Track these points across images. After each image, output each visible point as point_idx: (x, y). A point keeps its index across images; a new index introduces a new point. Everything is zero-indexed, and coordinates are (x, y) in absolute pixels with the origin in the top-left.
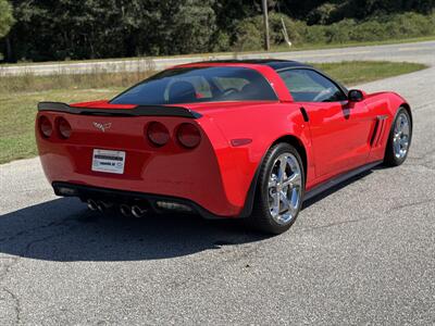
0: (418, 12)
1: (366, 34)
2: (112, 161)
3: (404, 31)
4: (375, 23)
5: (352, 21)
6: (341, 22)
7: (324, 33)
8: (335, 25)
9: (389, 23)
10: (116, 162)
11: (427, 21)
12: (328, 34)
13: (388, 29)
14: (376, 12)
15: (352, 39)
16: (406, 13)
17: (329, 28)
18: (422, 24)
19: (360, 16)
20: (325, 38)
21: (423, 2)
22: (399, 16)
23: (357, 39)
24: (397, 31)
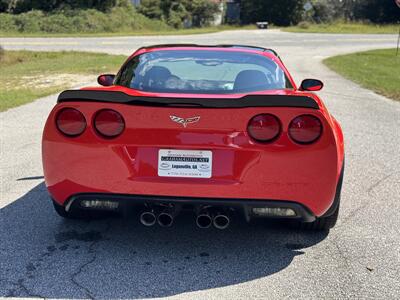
0: (99, 10)
1: (55, 26)
2: (191, 164)
3: (90, 26)
4: (62, 16)
5: (40, 13)
6: (29, 12)
7: (13, 22)
8: (23, 16)
9: (75, 18)
10: (198, 164)
11: (107, 19)
12: (18, 23)
13: (75, 23)
14: (62, 6)
15: (43, 29)
16: (89, 10)
17: (18, 17)
18: (104, 21)
19: (47, 8)
20: (15, 26)
21: (101, 2)
22: (83, 12)
23: (47, 30)
24: (83, 25)
